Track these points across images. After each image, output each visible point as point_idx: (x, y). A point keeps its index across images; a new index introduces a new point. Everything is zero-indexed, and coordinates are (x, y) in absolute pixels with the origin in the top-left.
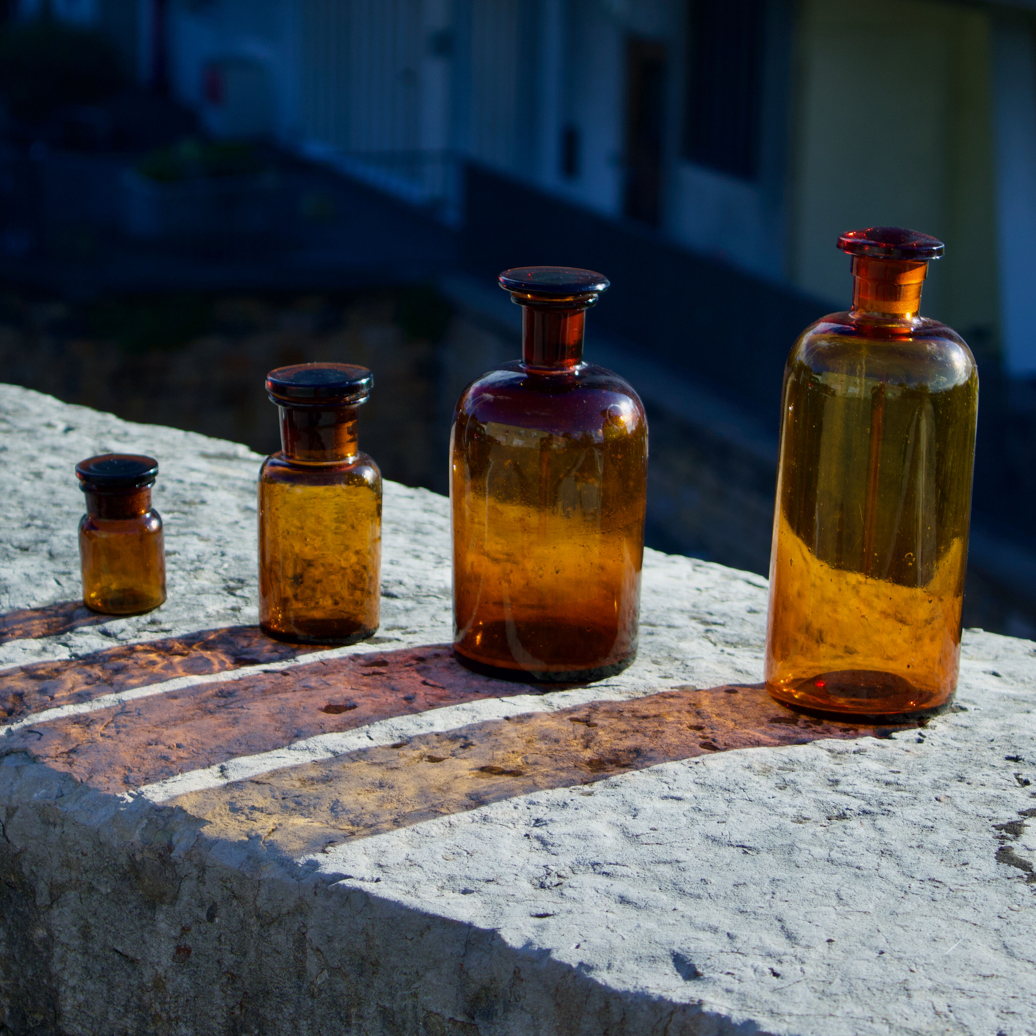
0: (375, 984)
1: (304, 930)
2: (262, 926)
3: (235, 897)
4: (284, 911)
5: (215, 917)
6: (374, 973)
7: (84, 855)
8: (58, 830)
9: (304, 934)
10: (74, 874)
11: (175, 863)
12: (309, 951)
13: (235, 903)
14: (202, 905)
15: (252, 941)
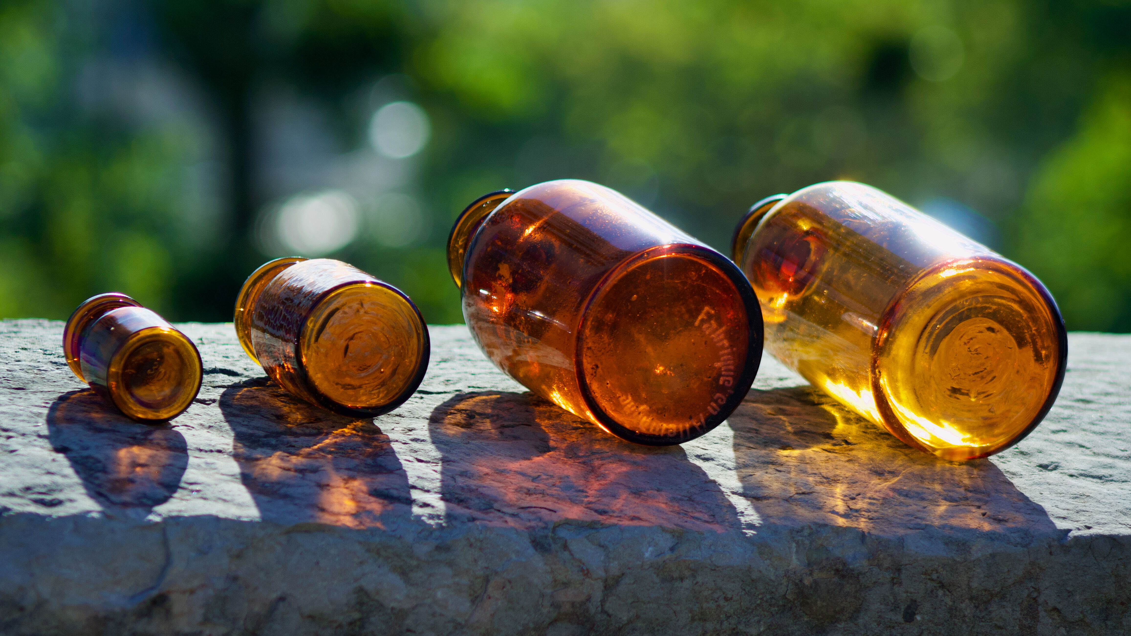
0: (1124, 623)
1: (1035, 595)
2: (977, 607)
3: (942, 586)
4: (1010, 581)
5: (915, 614)
6: (1123, 612)
7: (726, 599)
8: (687, 583)
9: (1034, 599)
10: (710, 626)
11: (860, 573)
12: (1042, 614)
13: (940, 593)
14: (895, 608)
15: (964, 626)
